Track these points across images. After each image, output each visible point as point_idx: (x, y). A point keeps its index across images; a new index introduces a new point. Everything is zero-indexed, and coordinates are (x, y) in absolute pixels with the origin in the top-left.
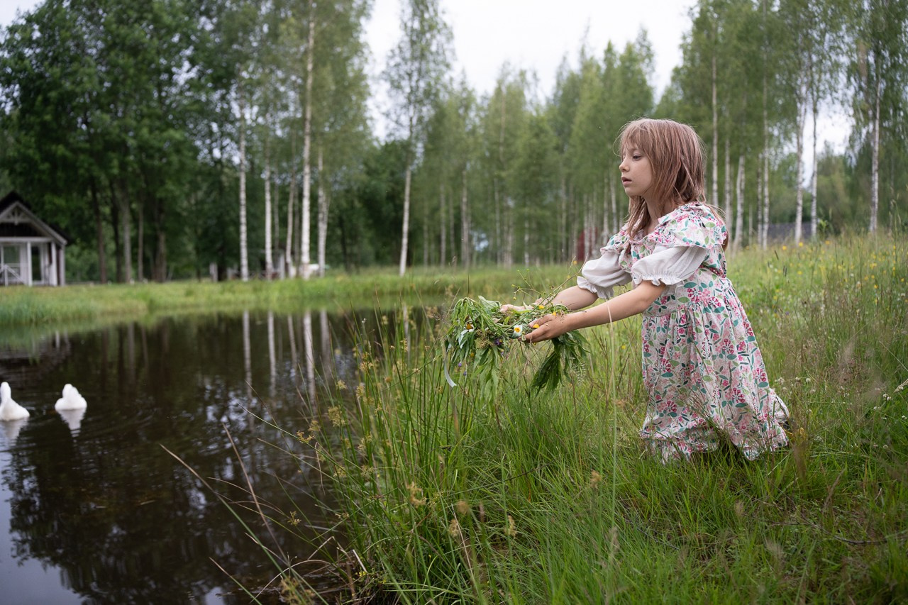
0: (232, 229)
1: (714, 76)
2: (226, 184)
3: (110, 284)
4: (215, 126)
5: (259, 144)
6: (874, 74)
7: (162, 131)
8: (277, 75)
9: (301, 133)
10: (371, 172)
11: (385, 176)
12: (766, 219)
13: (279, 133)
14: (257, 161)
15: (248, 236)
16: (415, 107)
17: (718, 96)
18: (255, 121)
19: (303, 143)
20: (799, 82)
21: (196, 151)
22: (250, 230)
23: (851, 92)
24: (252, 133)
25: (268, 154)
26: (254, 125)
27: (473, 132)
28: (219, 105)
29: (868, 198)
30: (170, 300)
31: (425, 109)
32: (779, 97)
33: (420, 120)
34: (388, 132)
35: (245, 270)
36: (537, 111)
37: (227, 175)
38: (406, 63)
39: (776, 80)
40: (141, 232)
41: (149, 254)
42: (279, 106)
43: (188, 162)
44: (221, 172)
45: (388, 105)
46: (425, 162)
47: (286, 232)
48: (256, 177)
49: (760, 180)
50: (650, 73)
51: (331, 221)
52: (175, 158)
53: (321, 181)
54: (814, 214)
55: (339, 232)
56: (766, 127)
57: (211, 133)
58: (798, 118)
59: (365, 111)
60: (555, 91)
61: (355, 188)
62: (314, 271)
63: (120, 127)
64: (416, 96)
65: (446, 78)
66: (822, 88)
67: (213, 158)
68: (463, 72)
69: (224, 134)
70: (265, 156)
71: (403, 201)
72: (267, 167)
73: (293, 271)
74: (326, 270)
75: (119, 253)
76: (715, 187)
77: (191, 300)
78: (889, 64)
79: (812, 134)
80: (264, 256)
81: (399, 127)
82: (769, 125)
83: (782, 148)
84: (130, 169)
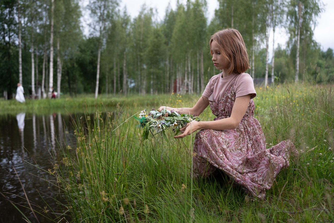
0: (15, 75)
1: (232, 14)
2: (12, 54)
4: (6, 26)
5: (29, 36)
6: (298, 16)
8: (37, 4)
9: (49, 31)
10: (82, 51)
11: (89, 53)
13: (38, 31)
14: (27, 44)
15: (23, 79)
16: (102, 22)
17: (234, 23)
18: (26, 24)
19: (50, 36)
20: (267, 18)
22: (24, 76)
23: (289, 23)
24: (25, 30)
25: (33, 41)
26: (26, 26)
27: (129, 35)
28: (8, 16)
29: (295, 68)
31: (107, 23)
32: (259, 24)
33: (105, 28)
34: (90, 33)
36: (157, 26)
37: (12, 49)
38: (98, 2)
39: (258, 17)
42: (38, 18)
44: (9, 48)
45: (90, 21)
46: (107, 47)
47: (42, 77)
48: (27, 51)
50: (206, 12)
51: (63, 73)
53: (58, 54)
54: (273, 74)
55: (67, 78)
56: (253, 37)
57: (4, 29)
58: (267, 34)
59: (80, 23)
60: (165, 18)
61: (75, 58)
64: (103, 17)
65: (117, 9)
66: (277, 21)
67: (5, 41)
68: (125, 7)
69: (10, 30)
70: (31, 41)
71: (97, 64)
72: (32, 47)
73: (45, 95)
74: (61, 95)
78: (304, 12)
79: (273, 40)
80: (31, 88)
81: (95, 31)
82: (255, 36)
83: (260, 46)
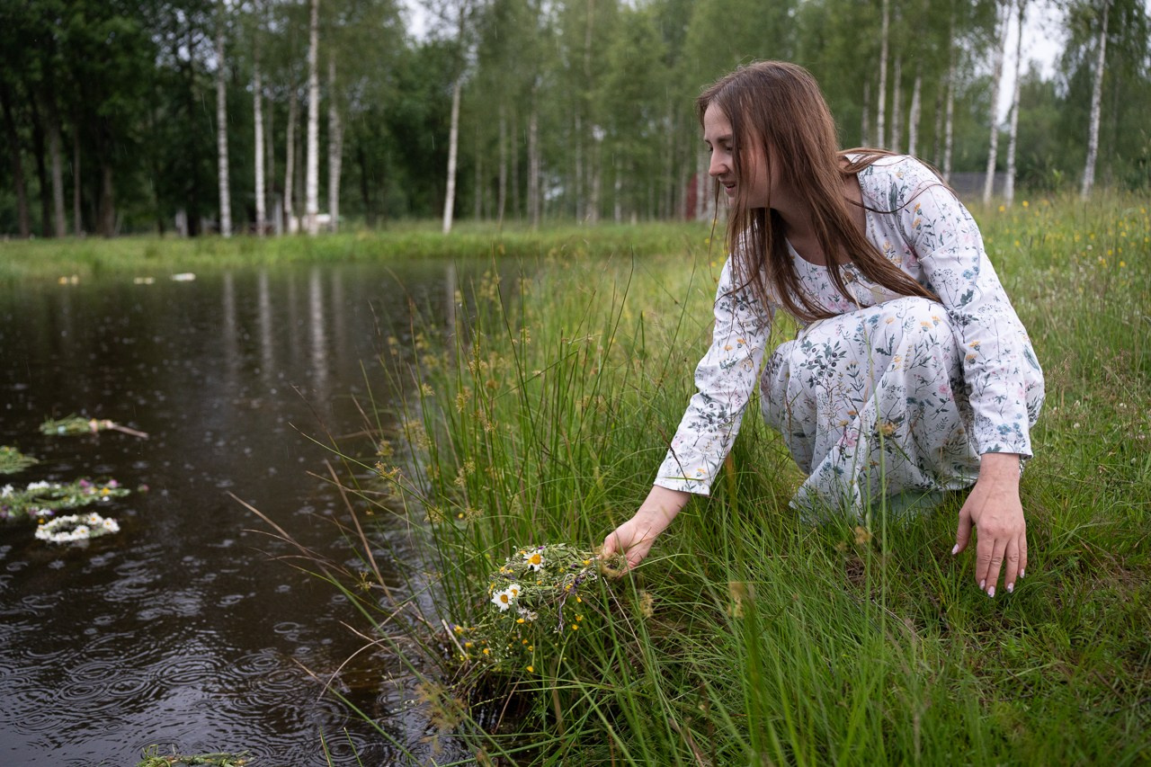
0: (206, 163)
2: (197, 98)
3: (32, 238)
4: (181, 16)
5: (245, 41)
7: (105, 18)
9: (304, 27)
10: (404, 87)
11: (424, 93)
12: (947, 166)
13: (273, 26)
14: (241, 67)
15: (231, 174)
18: (238, 7)
19: (309, 43)
21: (154, 50)
22: (233, 165)
24: (234, 26)
25: (259, 55)
26: (237, 13)
27: (548, 33)
29: (1083, 141)
30: (124, 263)
33: (474, 13)
34: (428, 29)
35: (226, 222)
37: (201, 88)
40: (77, 165)
41: (89, 196)
43: (143, 64)
44: (190, 82)
46: (481, 74)
47: (285, 170)
48: (240, 90)
49: (939, 112)
51: (347, 155)
52: (123, 60)
53: (333, 97)
54: (1011, 160)
55: (357, 170)
56: (953, 39)
57: (174, 25)
58: (998, 27)
61: (382, 107)
62: (322, 224)
63: (42, 11)
67: (179, 62)
69: (192, 27)
70: (252, 59)
71: (449, 128)
72: (257, 75)
73: (293, 224)
74: (339, 223)
75: (46, 194)
76: (881, 119)
77: (153, 263)
79: (1015, 49)
80: (253, 202)
81: (445, 22)
82: (956, 36)
83: (973, 68)
84: (58, 73)
